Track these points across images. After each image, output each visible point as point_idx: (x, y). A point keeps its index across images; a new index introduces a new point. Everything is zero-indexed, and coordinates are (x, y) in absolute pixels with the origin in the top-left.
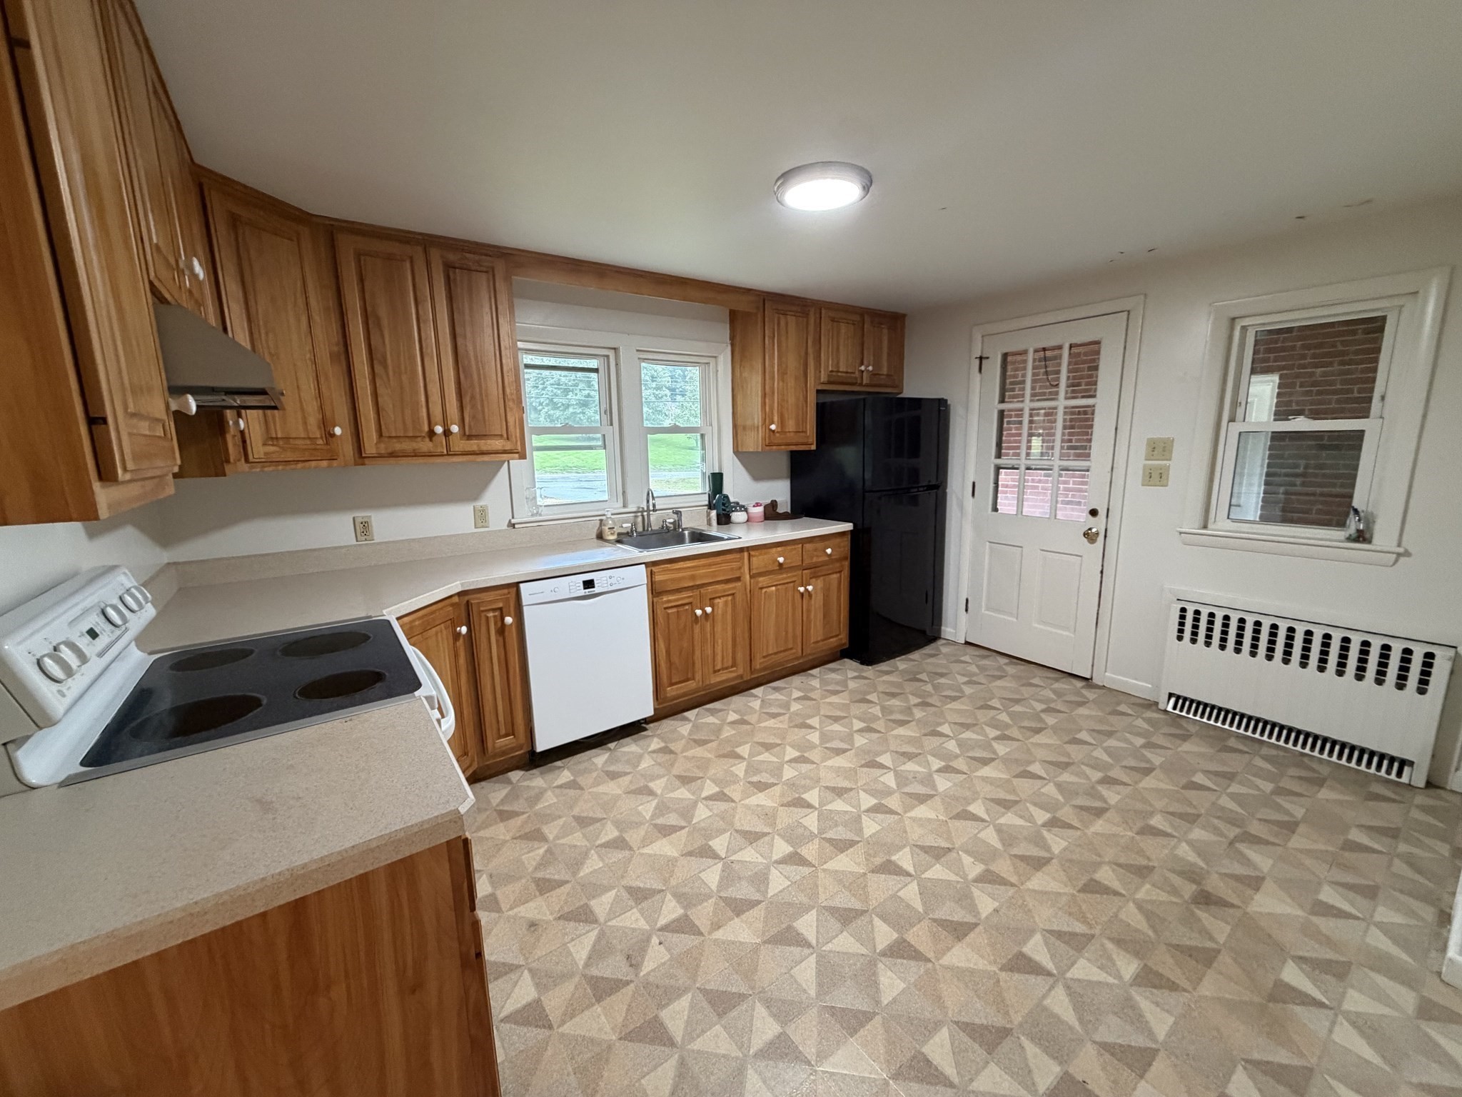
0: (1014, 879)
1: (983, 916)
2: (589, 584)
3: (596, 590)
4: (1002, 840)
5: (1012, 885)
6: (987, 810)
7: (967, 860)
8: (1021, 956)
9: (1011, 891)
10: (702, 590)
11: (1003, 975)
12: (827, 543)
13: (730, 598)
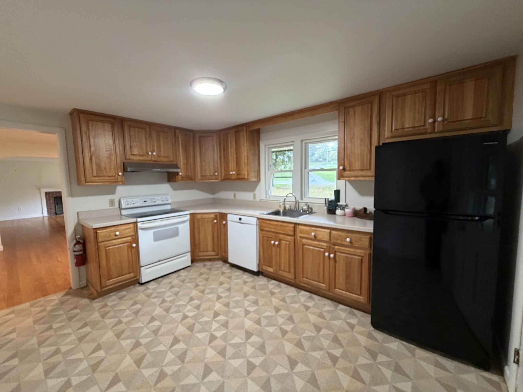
0: (159, 385)
1: (142, 370)
2: (240, 219)
3: (242, 221)
4: (187, 385)
5: (155, 385)
6: (213, 382)
7: (175, 368)
8: (119, 381)
9: (152, 384)
10: (277, 235)
11: (114, 374)
12: (349, 234)
13: (288, 243)
